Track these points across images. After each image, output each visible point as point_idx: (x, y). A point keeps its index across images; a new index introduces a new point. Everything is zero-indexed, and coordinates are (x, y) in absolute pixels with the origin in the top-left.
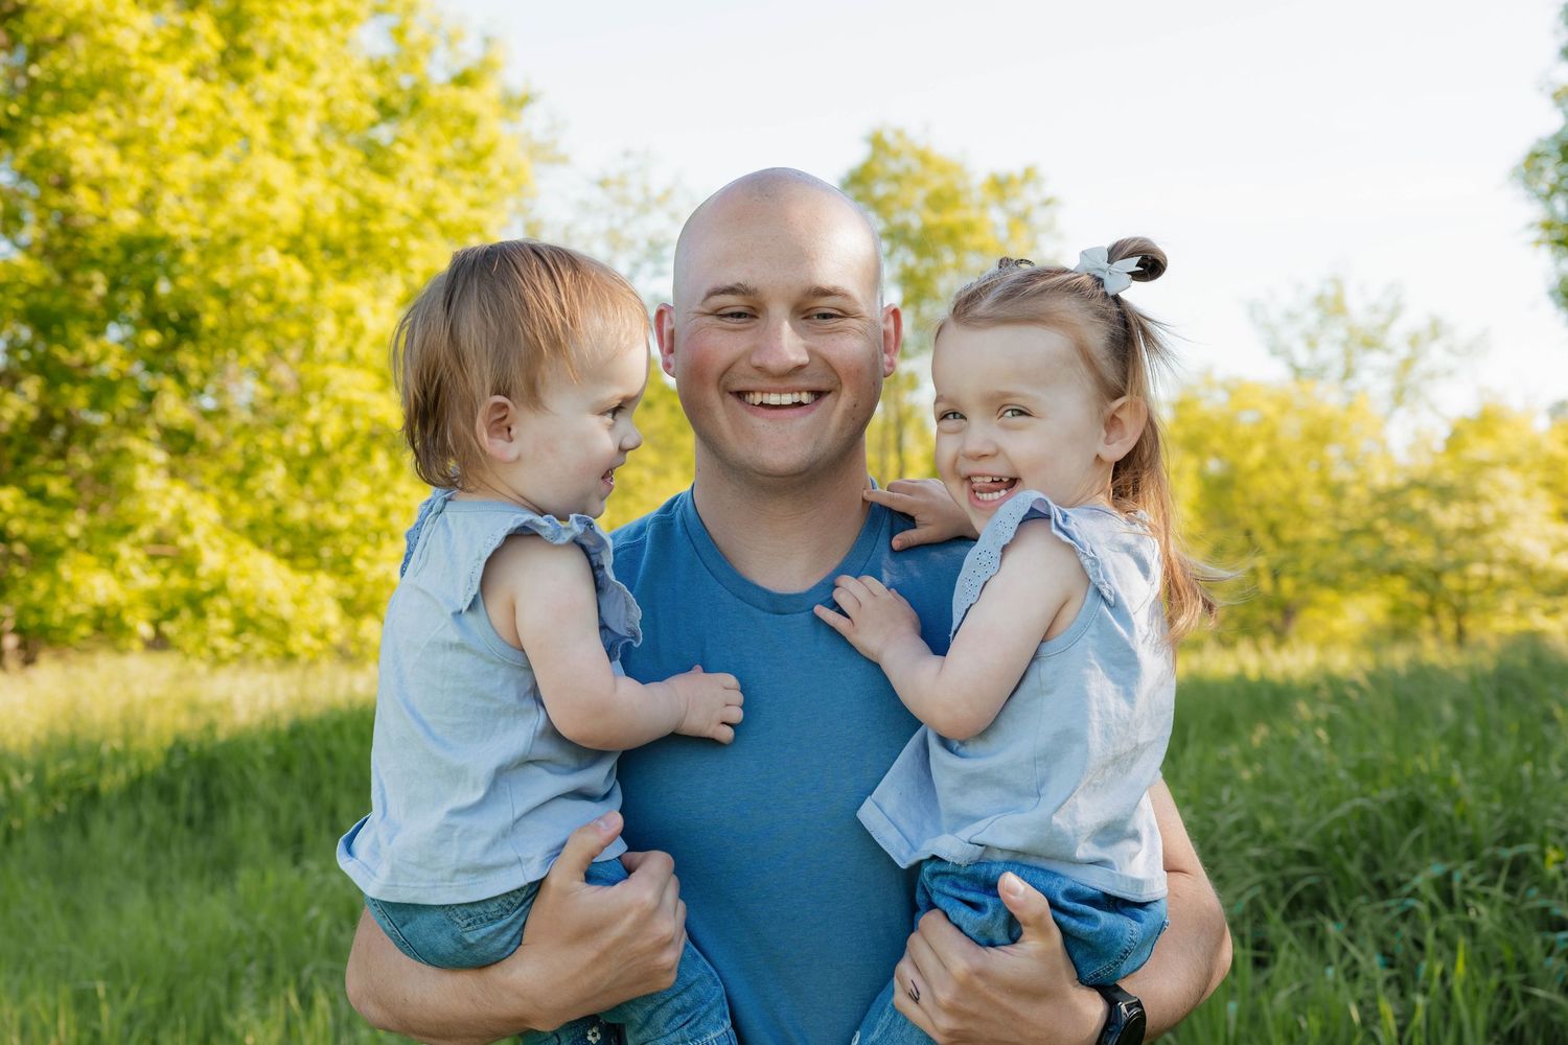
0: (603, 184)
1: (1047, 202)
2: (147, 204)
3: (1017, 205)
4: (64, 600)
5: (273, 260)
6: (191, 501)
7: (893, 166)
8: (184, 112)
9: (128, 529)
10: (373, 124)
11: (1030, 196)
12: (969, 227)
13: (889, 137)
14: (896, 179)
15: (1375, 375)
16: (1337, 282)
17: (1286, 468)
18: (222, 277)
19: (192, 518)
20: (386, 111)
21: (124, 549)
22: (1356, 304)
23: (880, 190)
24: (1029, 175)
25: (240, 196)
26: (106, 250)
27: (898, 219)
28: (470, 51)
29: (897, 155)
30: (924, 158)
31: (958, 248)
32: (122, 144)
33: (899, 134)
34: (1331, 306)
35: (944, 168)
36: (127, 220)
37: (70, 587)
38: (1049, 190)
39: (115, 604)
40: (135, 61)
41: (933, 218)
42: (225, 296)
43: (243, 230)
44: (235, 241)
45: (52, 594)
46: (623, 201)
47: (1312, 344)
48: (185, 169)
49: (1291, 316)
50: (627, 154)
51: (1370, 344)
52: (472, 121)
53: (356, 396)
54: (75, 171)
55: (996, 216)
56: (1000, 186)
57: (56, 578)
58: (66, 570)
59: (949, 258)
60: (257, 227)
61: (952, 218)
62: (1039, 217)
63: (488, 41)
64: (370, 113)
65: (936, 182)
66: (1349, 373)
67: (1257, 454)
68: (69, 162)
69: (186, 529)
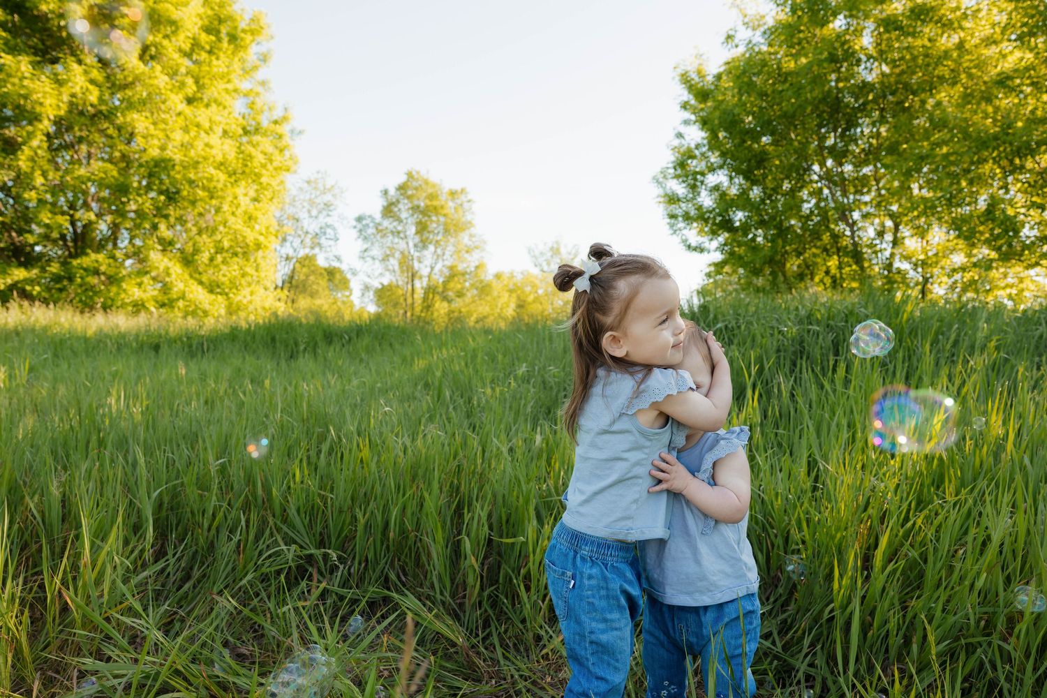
0: (308, 182)
1: (469, 201)
2: (163, 148)
3: (459, 201)
4: (123, 296)
5: (212, 170)
6: (170, 264)
7: (415, 184)
8: (179, 114)
9: (147, 273)
10: (241, 136)
11: (463, 198)
12: (442, 207)
13: (414, 173)
14: (416, 189)
16: (557, 242)
17: (541, 304)
18: (192, 176)
19: (171, 271)
20: (246, 132)
21: (146, 279)
22: (563, 250)
23: (410, 192)
24: (463, 191)
25: (199, 145)
26: (147, 162)
27: (416, 202)
28: (277, 114)
29: (417, 180)
30: (426, 182)
31: (437, 214)
32: (155, 124)
33: (418, 173)
34: (555, 251)
35: (434, 186)
36: (154, 152)
37: (125, 290)
38: (469, 197)
39: (142, 300)
40: (163, 91)
41: (429, 203)
42: (191, 182)
43: (200, 160)
44: (198, 163)
45: (118, 294)
46: (315, 188)
47: (549, 264)
48: (178, 136)
49: (542, 254)
50: (318, 172)
52: (280, 137)
53: (238, 227)
54: (137, 131)
55: (451, 204)
56: (453, 194)
57: (120, 287)
58: (124, 285)
59: (434, 218)
60: (205, 159)
61: (435, 203)
62: (466, 205)
63: (286, 109)
64: (241, 132)
65: (430, 191)
67: (531, 298)
68: (134, 128)
69: (168, 275)
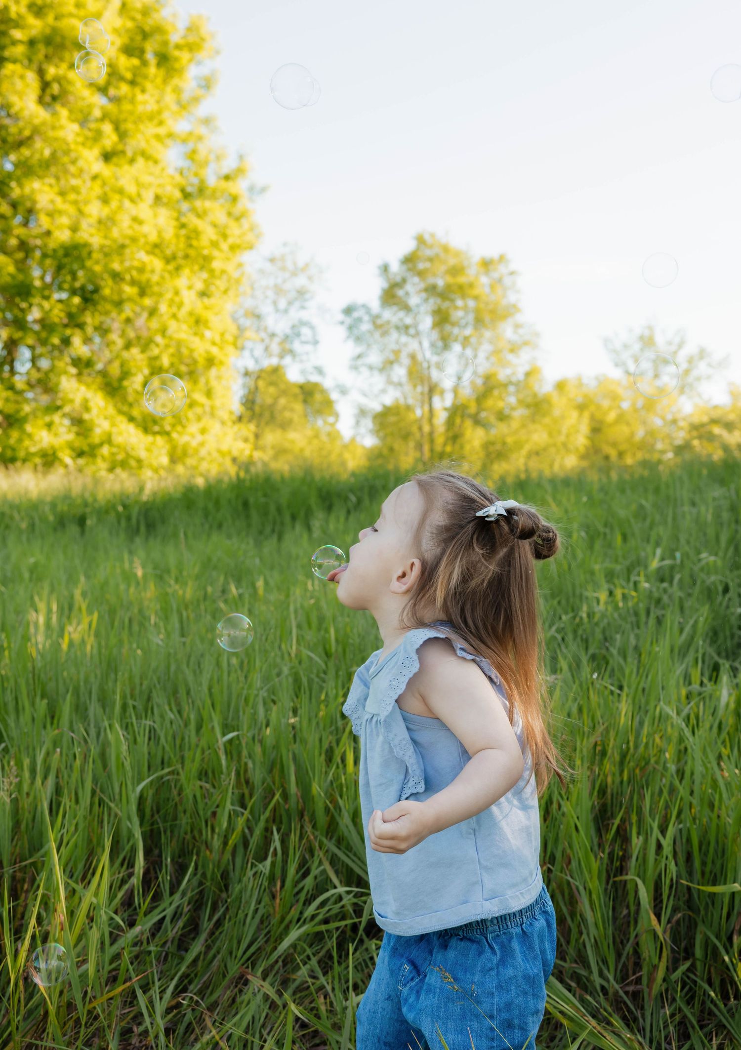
0: (272, 260)
1: (512, 273)
2: (74, 229)
3: (496, 275)
4: (27, 443)
5: (143, 256)
6: (89, 394)
7: (428, 253)
8: (95, 178)
9: (58, 408)
10: (178, 201)
11: (502, 269)
12: (471, 285)
13: (427, 237)
14: (431, 260)
15: (668, 378)
16: (650, 328)
17: (628, 424)
18: (116, 266)
19: (91, 404)
20: (186, 195)
21: (56, 418)
22: (660, 340)
23: (421, 266)
24: (502, 258)
25: (124, 222)
26: (54, 251)
27: (431, 280)
28: (229, 164)
29: (431, 247)
30: (446, 249)
31: (464, 296)
32: (62, 194)
33: (432, 235)
34: (647, 341)
35: (458, 254)
36: (62, 236)
37: (30, 436)
38: (513, 267)
39: (52, 447)
40: (73, 146)
41: (450, 279)
42: (116, 277)
43: (127, 242)
44: (123, 246)
45: (20, 440)
46: (283, 269)
47: (636, 360)
48: (95, 210)
49: (626, 346)
50: (285, 244)
51: (666, 362)
52: (234, 199)
53: (182, 336)
54: (39, 206)
55: (484, 280)
56: (487, 264)
57: (23, 431)
58: (29, 428)
59: (459, 303)
60: (134, 240)
61: (461, 280)
62: (507, 281)
63: (241, 157)
64: (178, 195)
65: (452, 262)
66: (656, 376)
67: (612, 416)
68: (34, 202)
69: (87, 409)
